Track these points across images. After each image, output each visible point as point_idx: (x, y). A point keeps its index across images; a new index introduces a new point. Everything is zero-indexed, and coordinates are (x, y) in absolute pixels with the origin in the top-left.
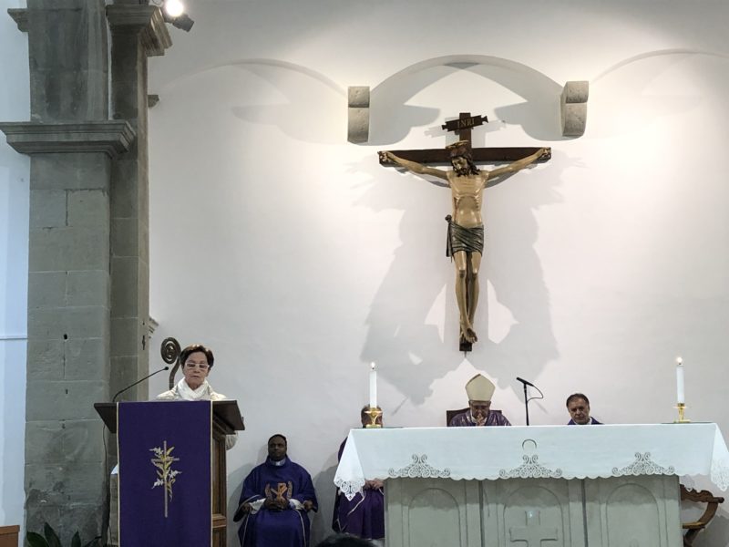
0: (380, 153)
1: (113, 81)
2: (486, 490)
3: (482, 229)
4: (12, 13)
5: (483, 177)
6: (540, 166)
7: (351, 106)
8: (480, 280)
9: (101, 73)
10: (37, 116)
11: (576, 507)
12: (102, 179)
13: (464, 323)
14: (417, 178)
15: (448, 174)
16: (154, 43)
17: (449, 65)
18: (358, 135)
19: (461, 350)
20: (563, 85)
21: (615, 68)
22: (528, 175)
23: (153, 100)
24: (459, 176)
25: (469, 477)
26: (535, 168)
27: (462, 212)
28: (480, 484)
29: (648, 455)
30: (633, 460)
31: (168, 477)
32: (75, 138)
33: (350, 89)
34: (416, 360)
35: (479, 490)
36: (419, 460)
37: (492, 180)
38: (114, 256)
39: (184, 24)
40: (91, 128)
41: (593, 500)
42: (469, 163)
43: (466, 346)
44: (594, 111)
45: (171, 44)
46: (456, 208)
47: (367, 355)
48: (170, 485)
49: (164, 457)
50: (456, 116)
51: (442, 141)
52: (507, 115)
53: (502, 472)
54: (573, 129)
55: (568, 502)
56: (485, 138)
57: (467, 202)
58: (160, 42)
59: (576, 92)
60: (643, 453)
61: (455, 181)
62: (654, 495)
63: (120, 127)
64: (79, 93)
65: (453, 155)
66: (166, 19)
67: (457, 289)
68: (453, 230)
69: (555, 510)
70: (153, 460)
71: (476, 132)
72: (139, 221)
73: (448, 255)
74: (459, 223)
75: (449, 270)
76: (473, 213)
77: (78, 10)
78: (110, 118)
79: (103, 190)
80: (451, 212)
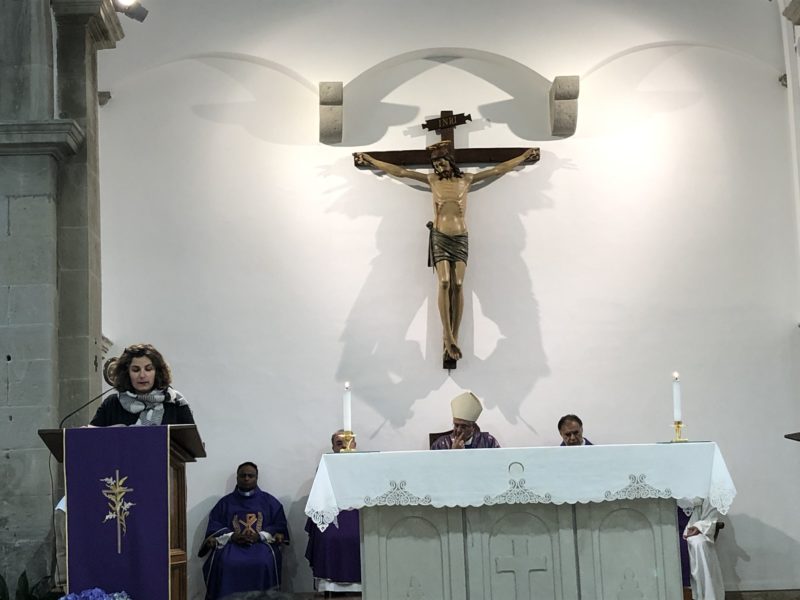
0: (355, 155)
1: (59, 76)
2: (470, 517)
3: (466, 237)
5: (467, 180)
6: (528, 168)
7: (322, 103)
8: (465, 291)
9: (47, 67)
11: (566, 535)
12: (47, 184)
13: (448, 338)
14: (396, 182)
15: (429, 178)
16: (105, 35)
17: (428, 58)
18: (331, 135)
19: (445, 367)
20: (552, 80)
21: (609, 61)
22: (516, 178)
23: (105, 97)
24: (441, 179)
25: (451, 504)
26: (523, 170)
27: (444, 219)
28: (463, 512)
29: (643, 477)
30: (627, 482)
31: (121, 509)
32: (17, 139)
33: (322, 85)
34: (396, 379)
35: (463, 518)
36: (397, 487)
37: (477, 183)
38: (61, 269)
39: (137, 14)
40: (35, 127)
41: (585, 527)
42: (451, 165)
43: (450, 364)
44: (585, 109)
45: (123, 36)
46: (438, 214)
47: (341, 375)
48: (123, 518)
49: (116, 488)
50: (437, 114)
51: (422, 142)
52: (492, 113)
53: (487, 498)
54: (563, 128)
55: (557, 529)
56: (470, 138)
57: (451, 208)
58: (111, 33)
59: (566, 89)
60: (637, 475)
61: (437, 185)
62: (650, 520)
63: (68, 126)
64: (21, 89)
65: (434, 156)
66: (117, 8)
68: (435, 238)
69: (545, 538)
70: (104, 492)
71: (459, 132)
72: (89, 230)
73: (429, 265)
74: (441, 230)
75: (432, 281)
76: (456, 220)
78: (56, 117)
79: (49, 196)
80: (433, 218)
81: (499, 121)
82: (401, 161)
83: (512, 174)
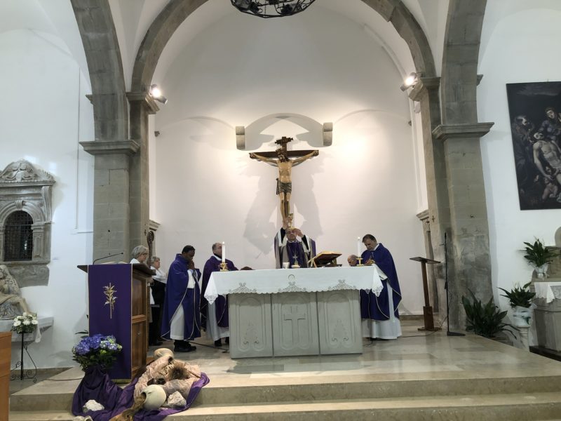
0: (250, 154)
2: (274, 297)
3: (291, 183)
4: (88, 96)
5: (291, 162)
6: (315, 158)
7: (237, 134)
8: (290, 204)
9: (125, 121)
10: (97, 139)
11: (313, 304)
12: (124, 164)
14: (265, 163)
15: (277, 162)
16: (149, 108)
17: (277, 117)
18: (241, 146)
20: (323, 124)
21: (345, 117)
22: (310, 161)
23: (157, 133)
24: (281, 162)
25: (265, 292)
27: (283, 177)
28: (270, 295)
29: (344, 281)
30: (337, 283)
31: (112, 300)
32: (112, 147)
33: (236, 128)
34: (265, 236)
35: (270, 298)
36: (242, 285)
37: (295, 164)
38: (131, 197)
39: (163, 101)
40: (118, 143)
41: (321, 301)
42: (285, 157)
44: (336, 135)
45: (159, 109)
46: (280, 175)
47: (245, 235)
48: (113, 303)
49: (110, 290)
50: (280, 138)
51: (274, 148)
52: (301, 137)
53: (279, 290)
54: (328, 143)
55: (309, 302)
56: (292, 147)
57: (285, 173)
58: (153, 108)
59: (328, 127)
60: (342, 280)
61: (280, 164)
62: (348, 298)
64: (114, 129)
65: (279, 154)
66: (153, 98)
67: (282, 208)
68: (279, 184)
69: (305, 305)
70: (105, 292)
71: (289, 144)
72: (142, 182)
73: (277, 194)
74: (282, 181)
75: (278, 200)
76: (287, 177)
77: (113, 94)
78: (129, 138)
79: (125, 169)
80: (278, 177)
81: (304, 140)
82: (267, 156)
83: (309, 160)
